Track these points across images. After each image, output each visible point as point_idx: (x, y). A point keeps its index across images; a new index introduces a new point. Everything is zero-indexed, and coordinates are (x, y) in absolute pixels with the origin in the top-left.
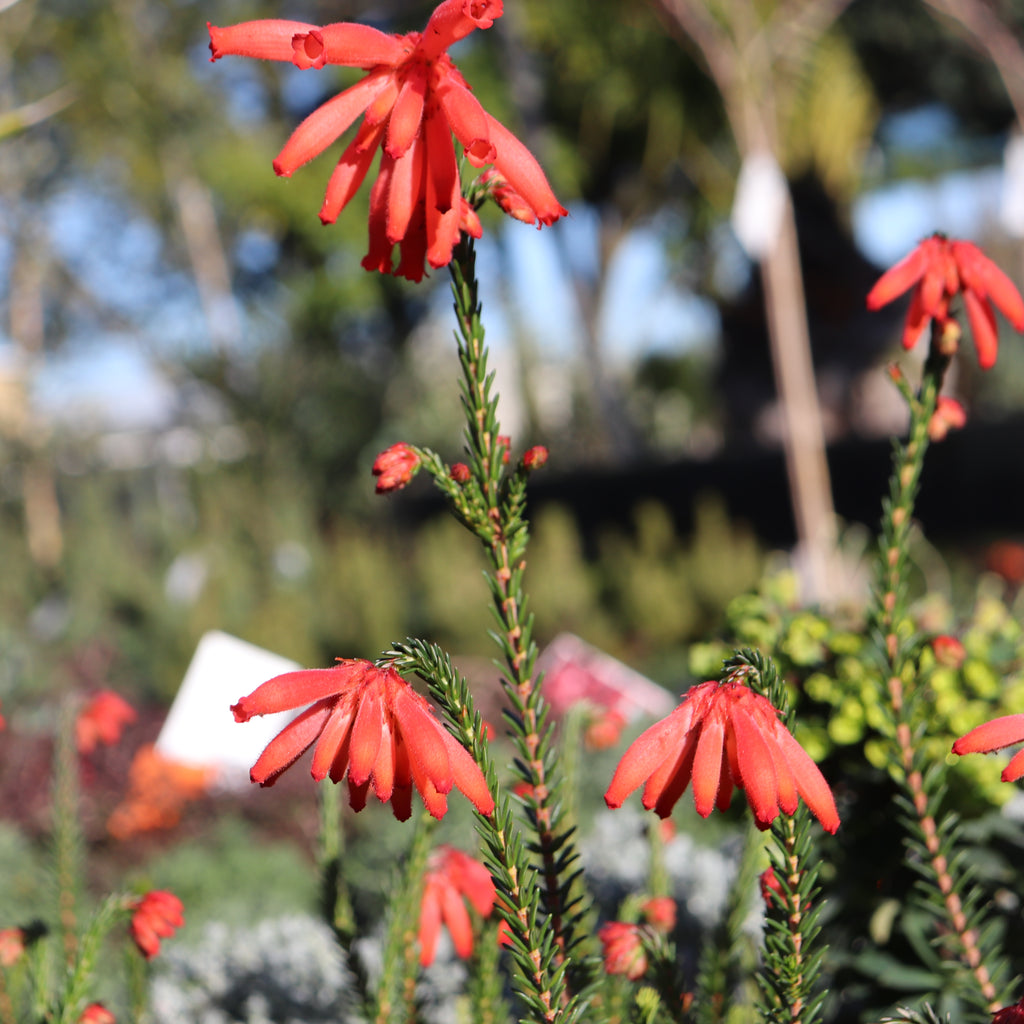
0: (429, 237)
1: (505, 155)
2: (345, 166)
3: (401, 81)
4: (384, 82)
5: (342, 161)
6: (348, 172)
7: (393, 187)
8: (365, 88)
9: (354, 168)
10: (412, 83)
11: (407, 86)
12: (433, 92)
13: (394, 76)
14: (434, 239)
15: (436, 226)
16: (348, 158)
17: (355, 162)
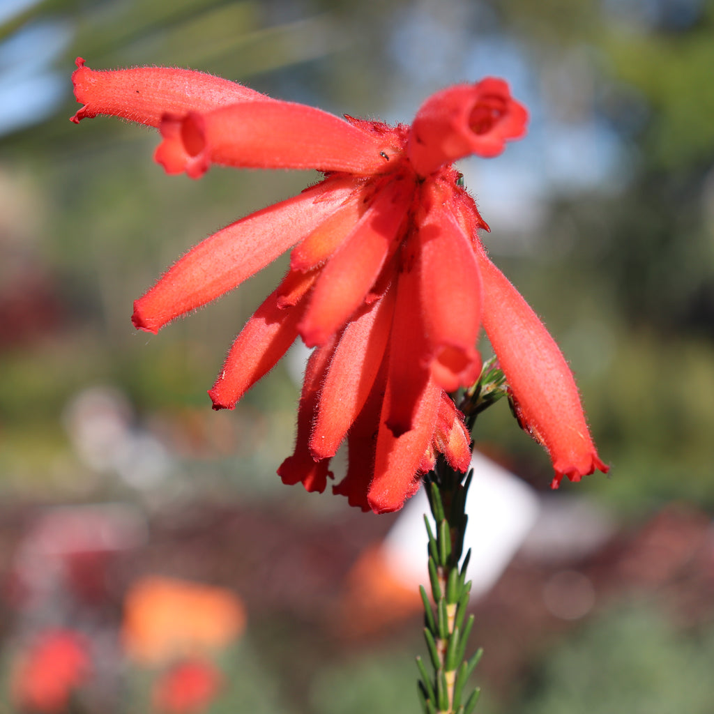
0: (377, 463)
1: (517, 355)
2: (261, 321)
3: (366, 202)
4: (341, 199)
5: (258, 314)
6: (264, 333)
7: (332, 369)
8: (308, 204)
9: (275, 328)
10: (377, 214)
11: (369, 214)
12: (417, 229)
13: (359, 190)
14: (384, 467)
15: (389, 448)
16: (268, 311)
17: (279, 321)
